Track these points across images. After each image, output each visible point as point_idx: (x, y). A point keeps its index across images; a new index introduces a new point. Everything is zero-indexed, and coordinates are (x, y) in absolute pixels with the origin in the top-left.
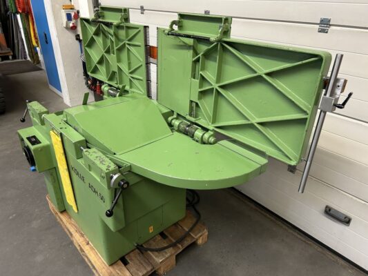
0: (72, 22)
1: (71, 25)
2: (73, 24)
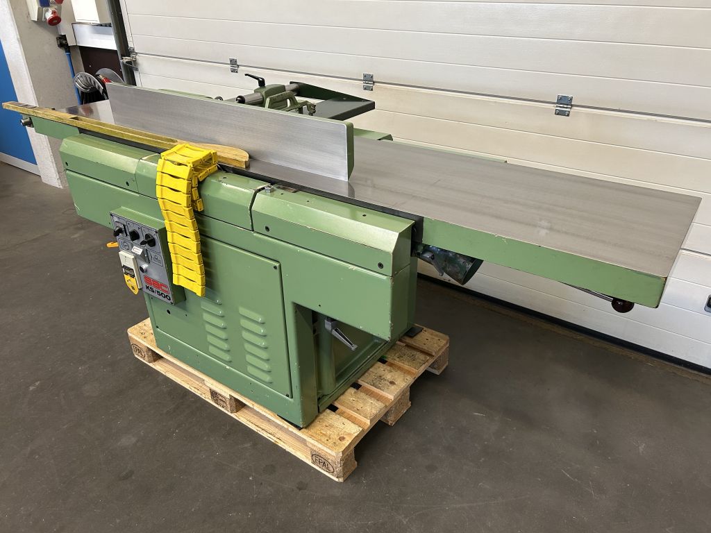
0: (51, 10)
1: (49, 15)
2: (54, 12)
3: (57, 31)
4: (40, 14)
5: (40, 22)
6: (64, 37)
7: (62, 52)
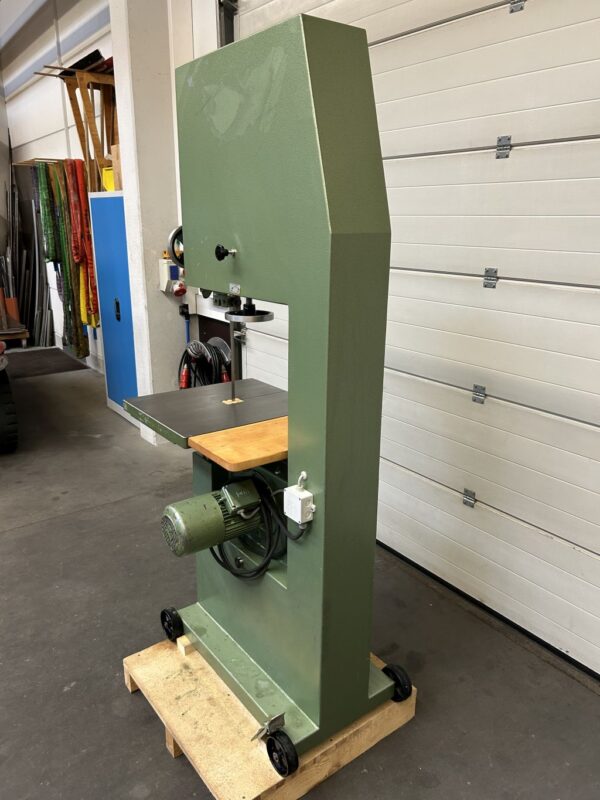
0: (178, 282)
1: (176, 287)
2: (181, 285)
3: (181, 301)
4: (169, 286)
5: (168, 293)
6: (186, 306)
7: (182, 320)
